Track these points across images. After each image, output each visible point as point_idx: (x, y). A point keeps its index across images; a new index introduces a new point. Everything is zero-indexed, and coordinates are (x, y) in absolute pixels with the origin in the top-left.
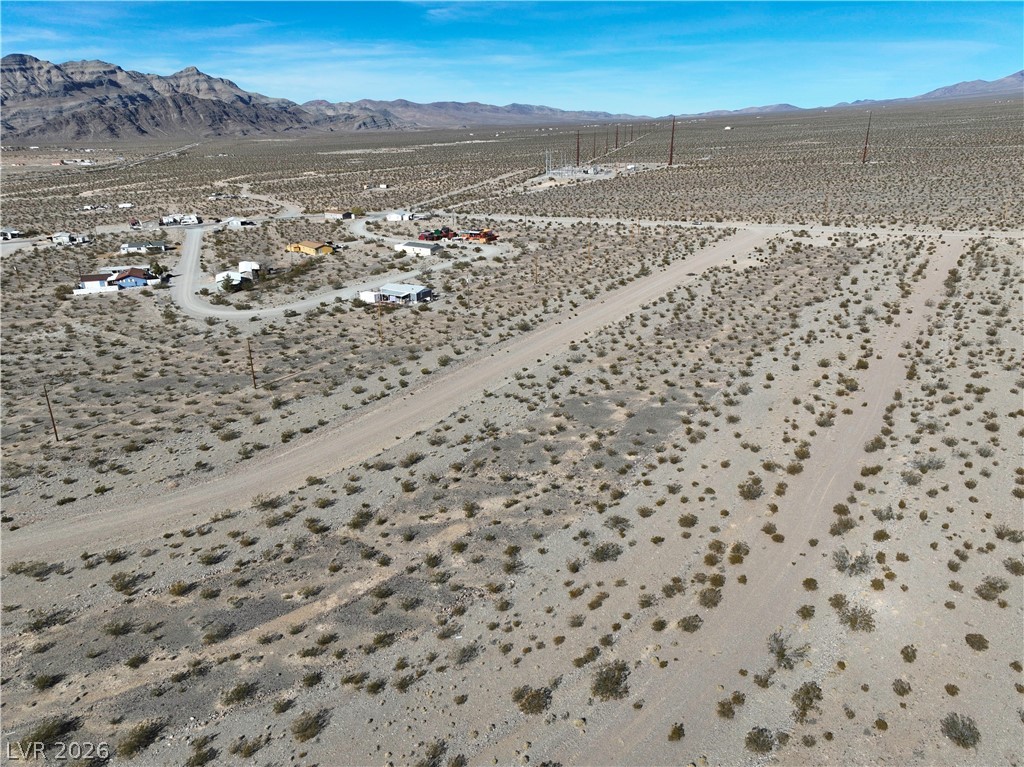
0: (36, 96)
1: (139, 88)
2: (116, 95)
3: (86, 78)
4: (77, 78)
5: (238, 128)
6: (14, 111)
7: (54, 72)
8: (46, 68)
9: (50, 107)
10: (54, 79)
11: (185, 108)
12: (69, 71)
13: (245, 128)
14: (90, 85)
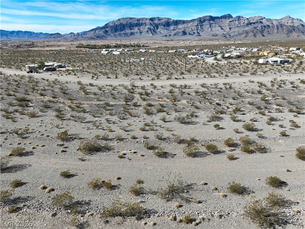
0: (239, 27)
1: (268, 23)
2: (260, 26)
3: (254, 21)
4: (251, 22)
5: (296, 35)
6: (232, 31)
7: (246, 20)
8: (244, 19)
9: (241, 30)
10: (245, 22)
11: (280, 28)
12: (250, 20)
13: (299, 34)
14: (254, 23)
